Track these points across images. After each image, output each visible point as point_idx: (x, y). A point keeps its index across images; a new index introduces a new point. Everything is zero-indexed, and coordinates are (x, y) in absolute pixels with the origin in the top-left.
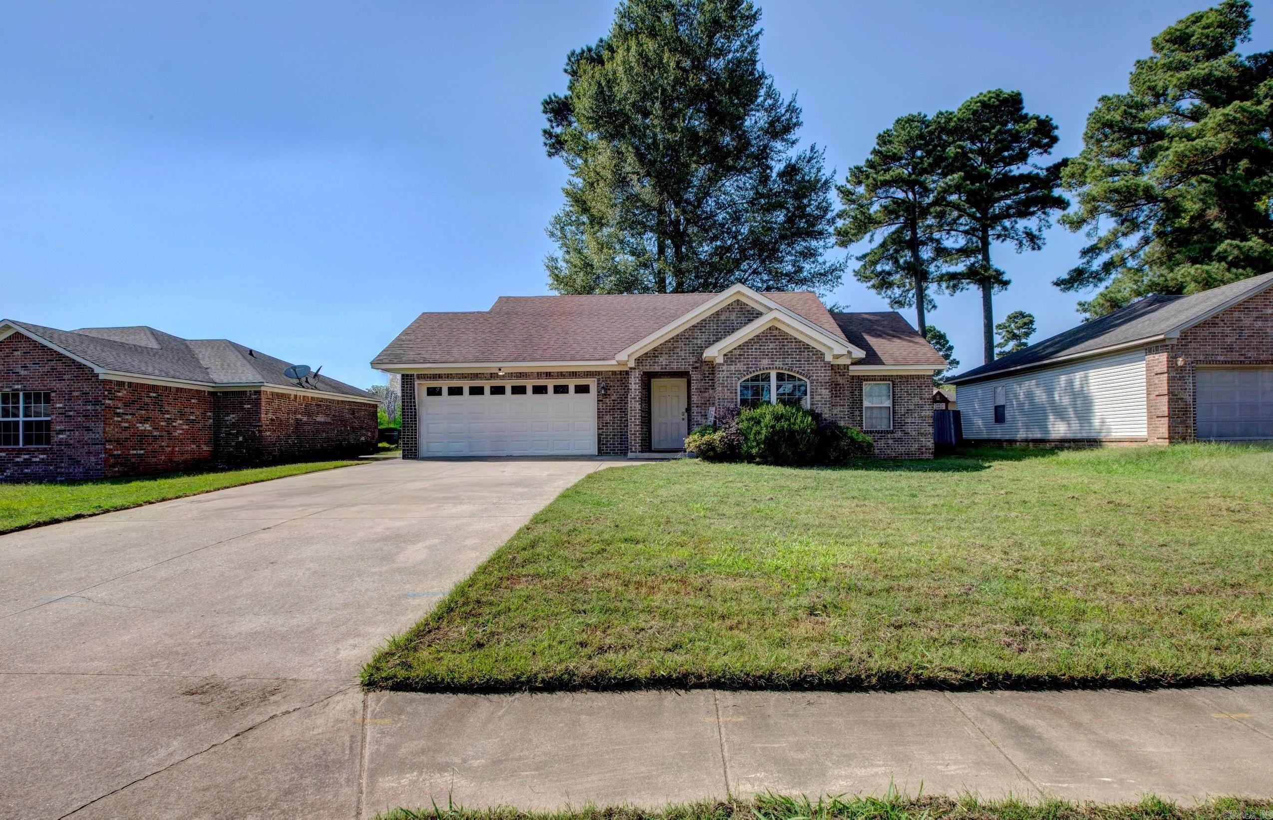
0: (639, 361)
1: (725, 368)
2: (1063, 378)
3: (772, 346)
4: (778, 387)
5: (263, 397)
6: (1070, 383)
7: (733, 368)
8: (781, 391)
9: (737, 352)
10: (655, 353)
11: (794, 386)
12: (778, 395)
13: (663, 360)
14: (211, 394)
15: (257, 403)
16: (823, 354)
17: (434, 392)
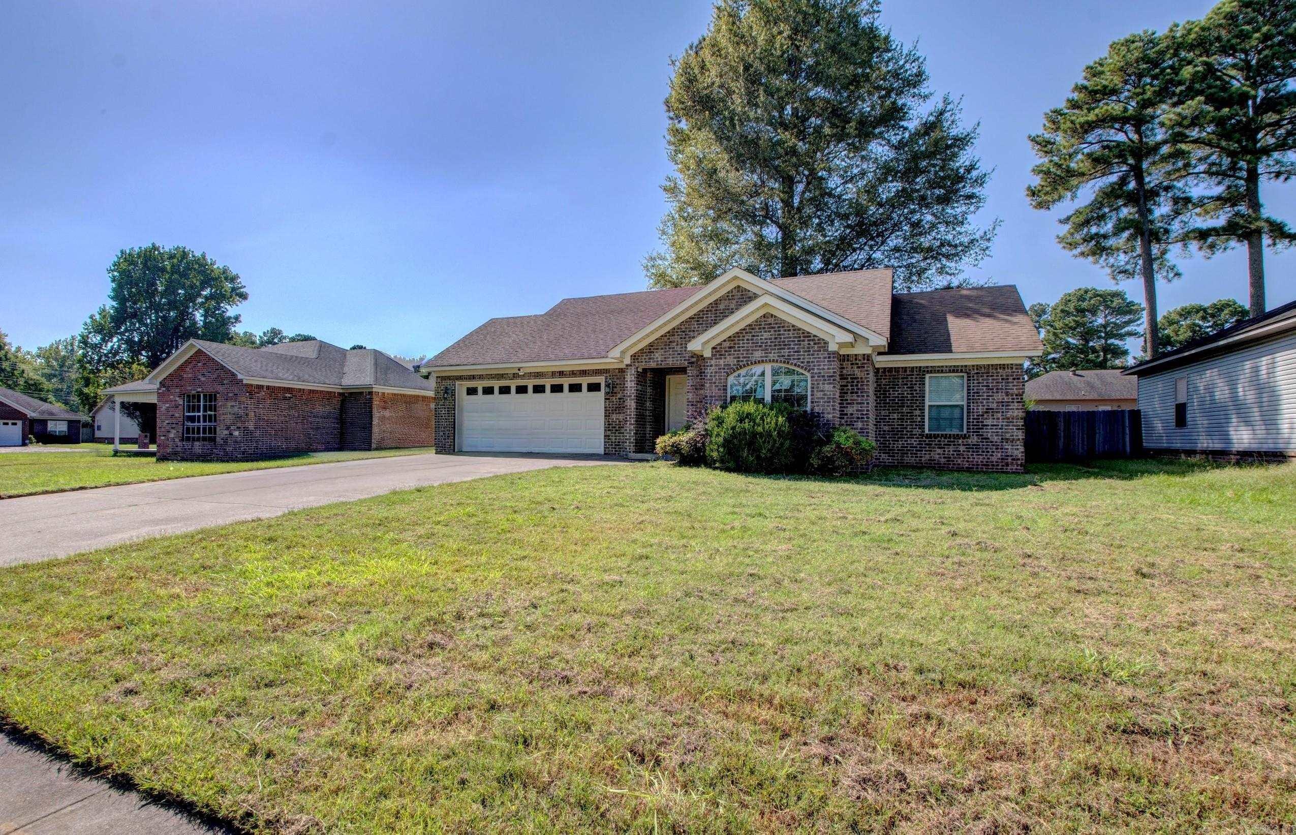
0: (634, 357)
1: (713, 362)
2: (1248, 365)
3: (766, 335)
4: (774, 383)
5: (374, 397)
6: (1256, 370)
7: (722, 362)
8: (777, 387)
9: (727, 344)
10: (651, 348)
11: (793, 381)
12: (773, 391)
13: (658, 356)
14: (340, 394)
15: (370, 401)
16: (826, 343)
17: (472, 391)
